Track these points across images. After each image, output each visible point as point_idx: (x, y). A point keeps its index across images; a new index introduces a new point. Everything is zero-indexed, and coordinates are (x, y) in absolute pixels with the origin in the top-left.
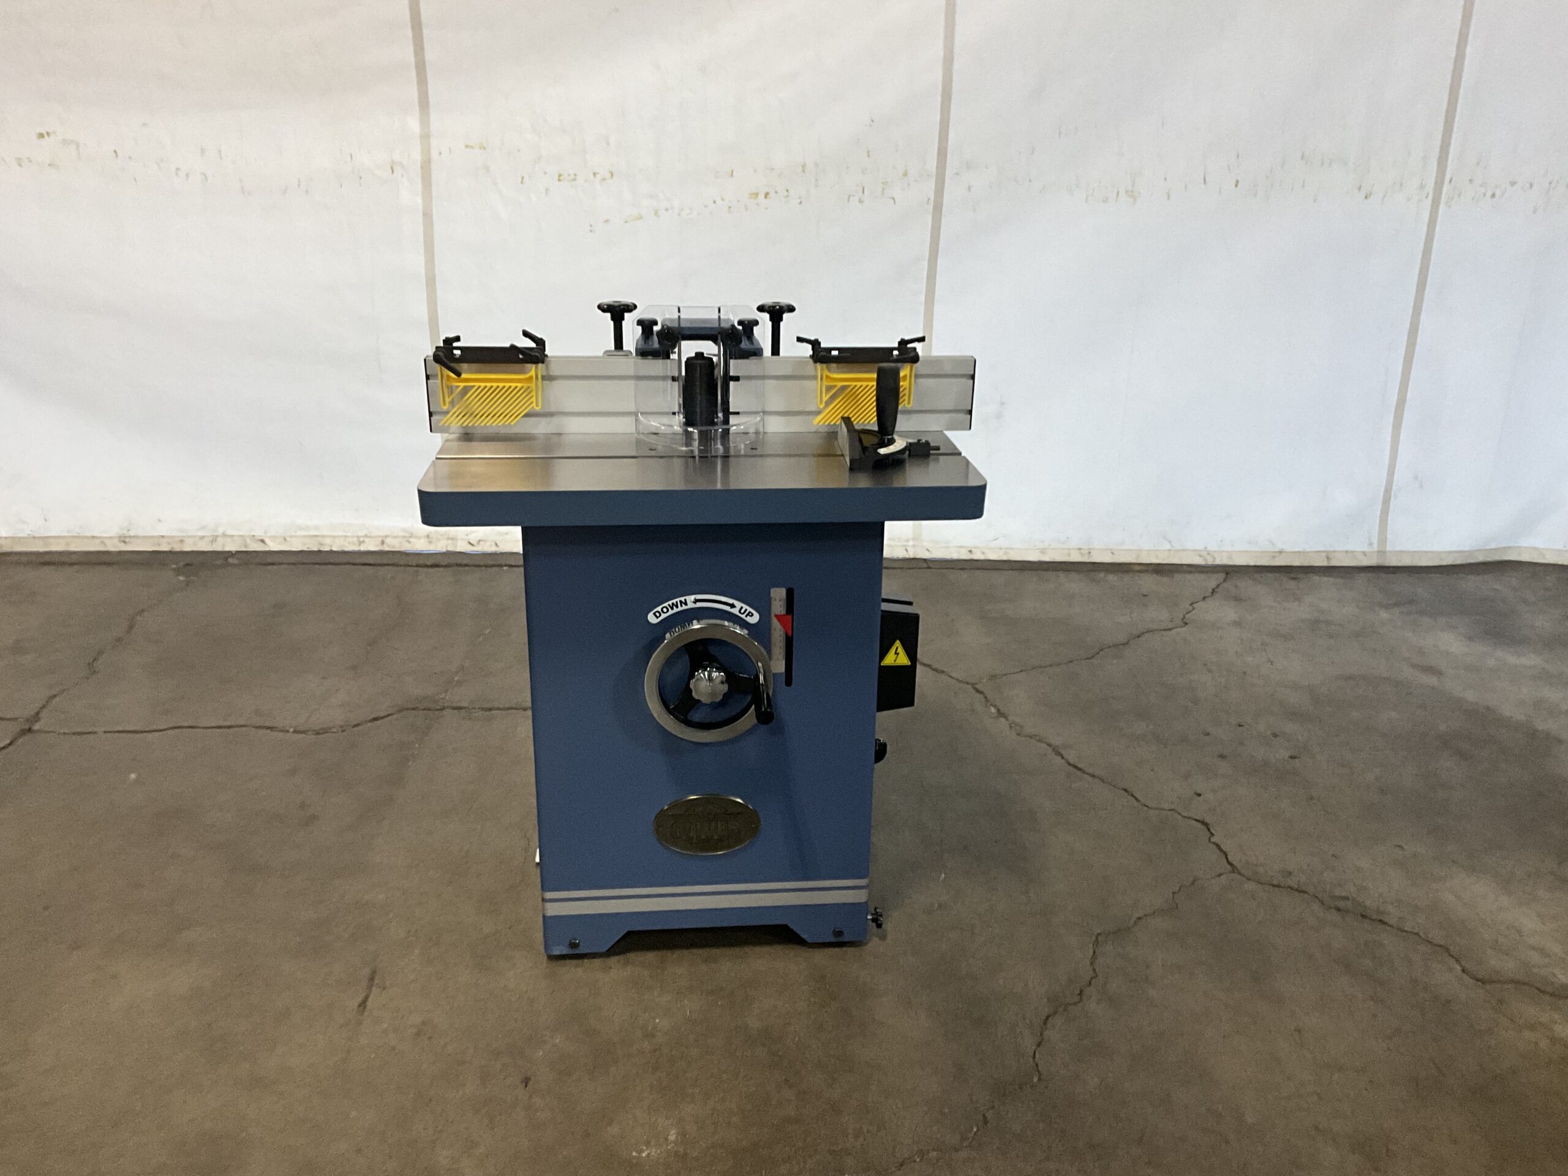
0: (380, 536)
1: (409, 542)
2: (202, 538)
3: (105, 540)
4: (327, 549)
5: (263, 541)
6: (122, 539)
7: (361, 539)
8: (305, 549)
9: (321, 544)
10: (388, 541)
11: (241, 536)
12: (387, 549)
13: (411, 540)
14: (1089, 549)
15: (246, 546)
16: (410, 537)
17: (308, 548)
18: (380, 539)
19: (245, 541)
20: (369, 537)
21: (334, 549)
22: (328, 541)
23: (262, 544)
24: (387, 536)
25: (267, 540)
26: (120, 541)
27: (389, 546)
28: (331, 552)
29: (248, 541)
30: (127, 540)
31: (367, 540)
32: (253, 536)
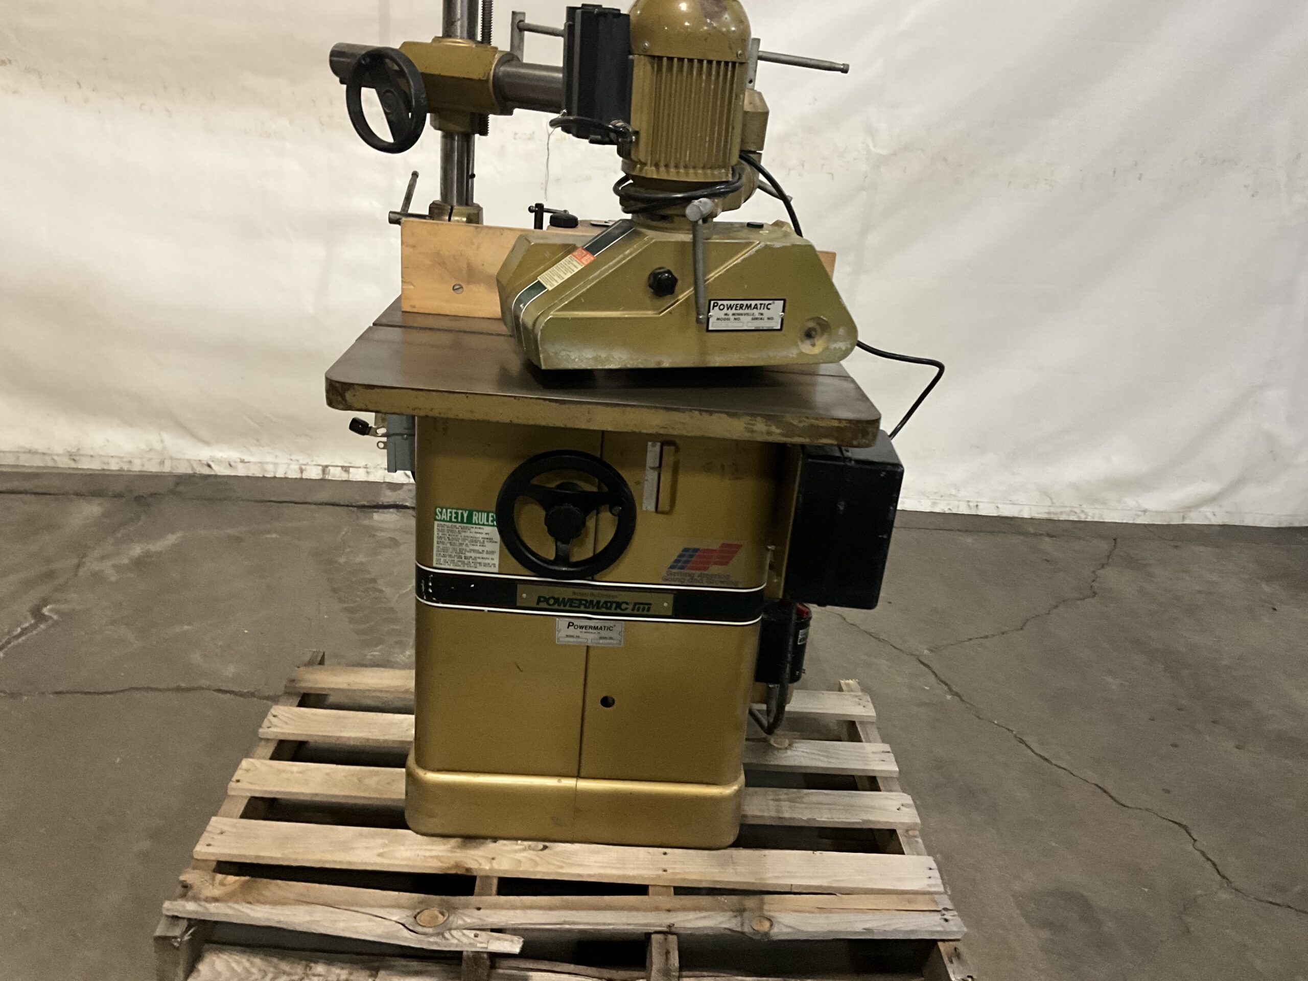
2: (150, 460)
3: (55, 458)
5: (209, 466)
6: (72, 457)
9: (265, 471)
11: (188, 460)
14: (977, 502)
15: (193, 468)
17: (253, 474)
21: (278, 475)
22: (270, 467)
26: (70, 459)
29: (195, 466)
30: (77, 458)
32: (200, 461)
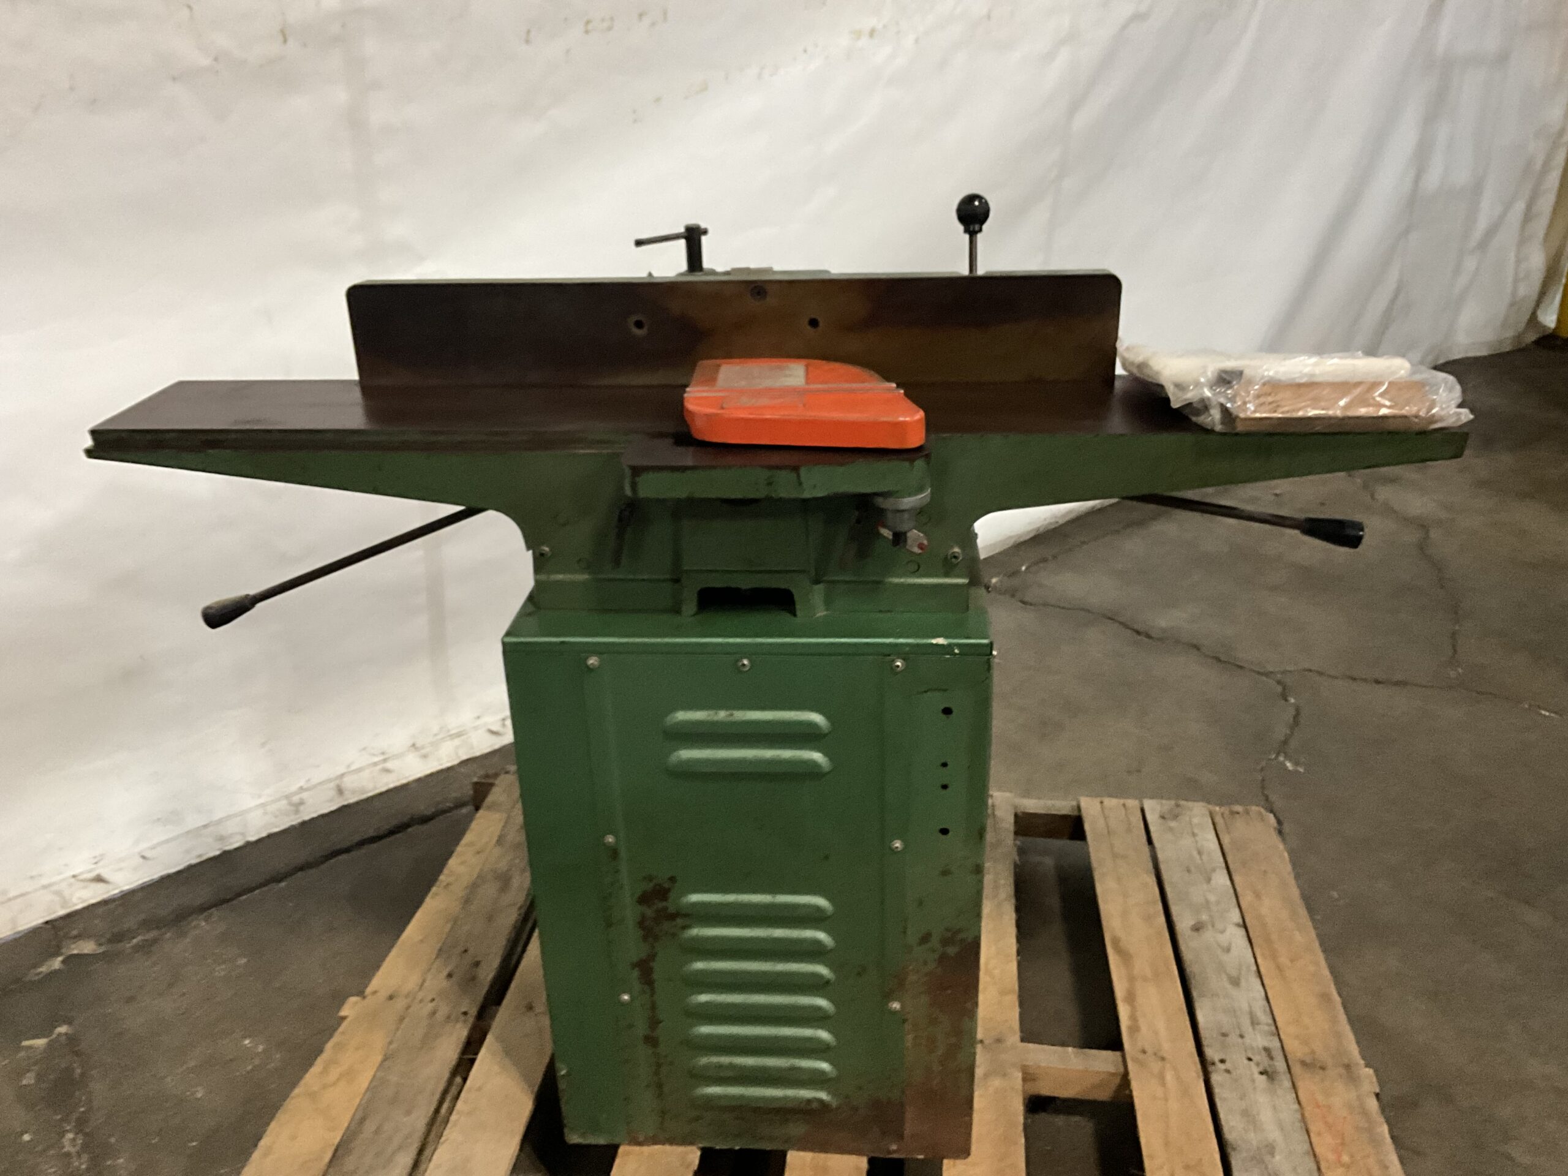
0: (329, 780)
1: (387, 771)
4: (236, 843)
5: (99, 879)
7: (296, 799)
8: (194, 861)
9: (221, 839)
10: (349, 782)
12: (352, 799)
13: (389, 765)
15: (64, 903)
16: (385, 760)
17: (200, 856)
18: (332, 785)
19: (58, 893)
20: (307, 790)
21: (253, 839)
22: (231, 827)
23: (101, 885)
24: (343, 775)
25: (105, 874)
27: (354, 792)
28: (248, 844)
31: (305, 795)
32: (74, 876)
